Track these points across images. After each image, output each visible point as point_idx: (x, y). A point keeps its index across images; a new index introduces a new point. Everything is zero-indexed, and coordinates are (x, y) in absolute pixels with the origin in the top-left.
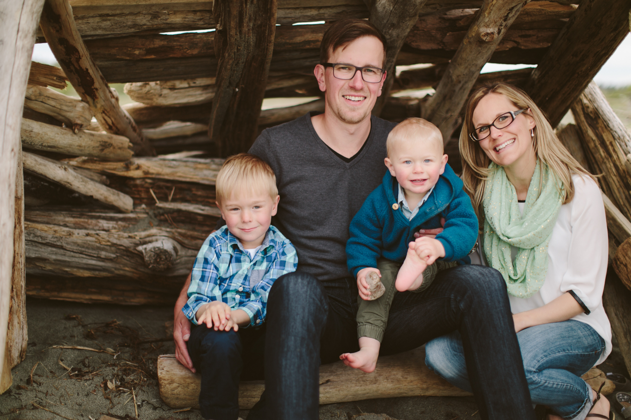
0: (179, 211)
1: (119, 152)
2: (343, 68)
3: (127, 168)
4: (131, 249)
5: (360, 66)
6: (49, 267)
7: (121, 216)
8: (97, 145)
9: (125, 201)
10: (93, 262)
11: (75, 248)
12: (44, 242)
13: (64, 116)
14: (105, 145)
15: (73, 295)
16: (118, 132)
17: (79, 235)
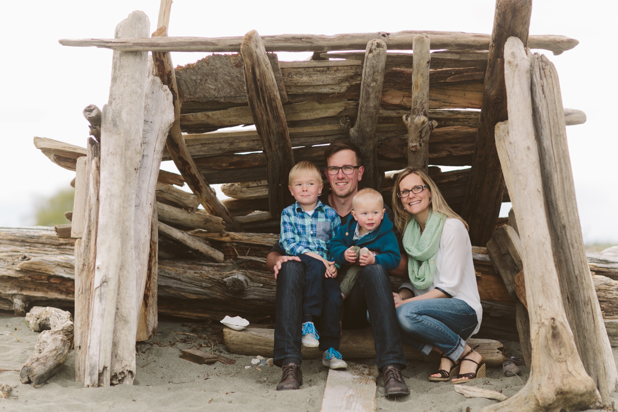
0: (251, 261)
1: (216, 225)
2: (333, 169)
3: (221, 236)
4: (220, 281)
5: (341, 166)
6: (172, 292)
7: (217, 264)
8: (202, 220)
9: (219, 255)
10: (198, 289)
11: (187, 280)
12: (169, 276)
13: (182, 202)
14: (207, 221)
15: (187, 313)
16: (217, 215)
17: (190, 273)
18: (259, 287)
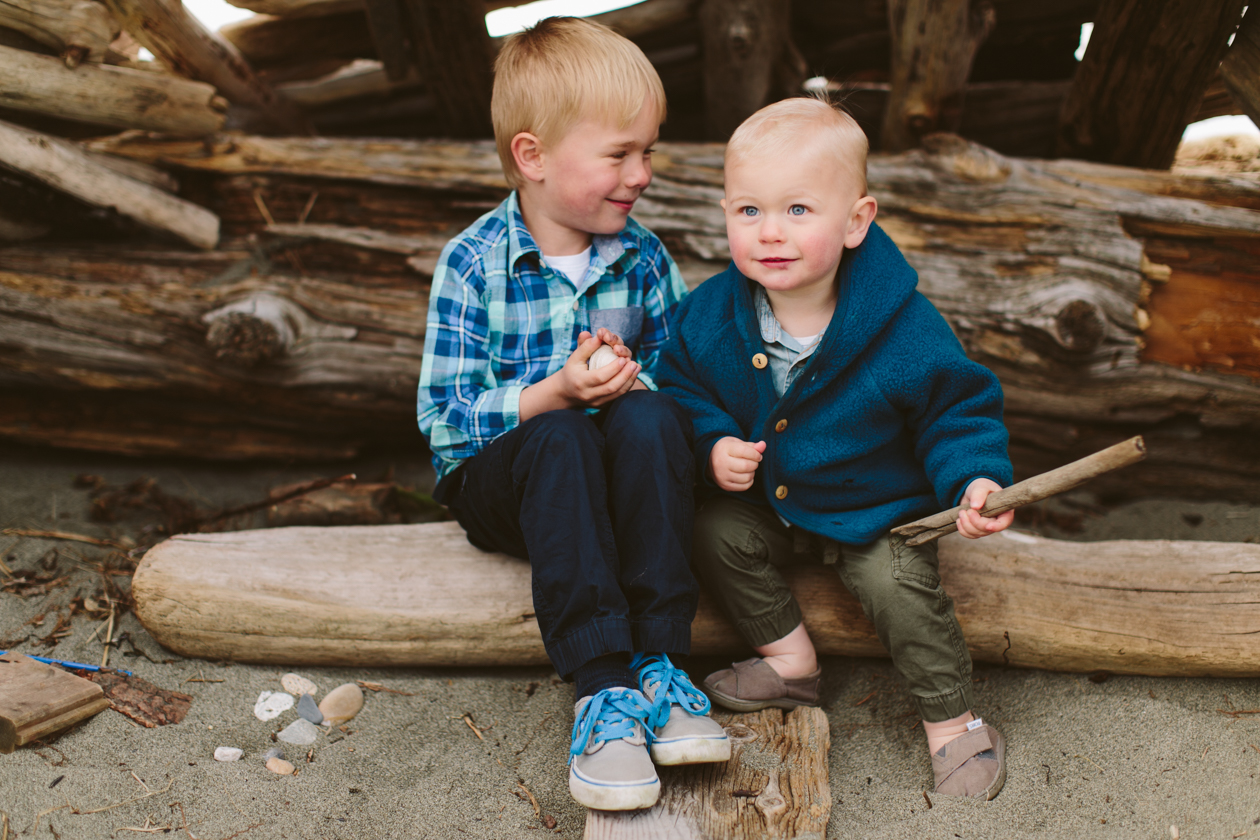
1: (185, 114)
3: (208, 152)
4: (193, 322)
6: (27, 367)
7: (194, 257)
8: (129, 94)
9: (200, 224)
10: (120, 354)
11: (78, 322)
12: (12, 308)
13: (44, 30)
14: (148, 98)
15: (99, 437)
16: (196, 76)
17: (90, 297)
18: (341, 339)
